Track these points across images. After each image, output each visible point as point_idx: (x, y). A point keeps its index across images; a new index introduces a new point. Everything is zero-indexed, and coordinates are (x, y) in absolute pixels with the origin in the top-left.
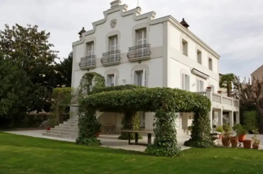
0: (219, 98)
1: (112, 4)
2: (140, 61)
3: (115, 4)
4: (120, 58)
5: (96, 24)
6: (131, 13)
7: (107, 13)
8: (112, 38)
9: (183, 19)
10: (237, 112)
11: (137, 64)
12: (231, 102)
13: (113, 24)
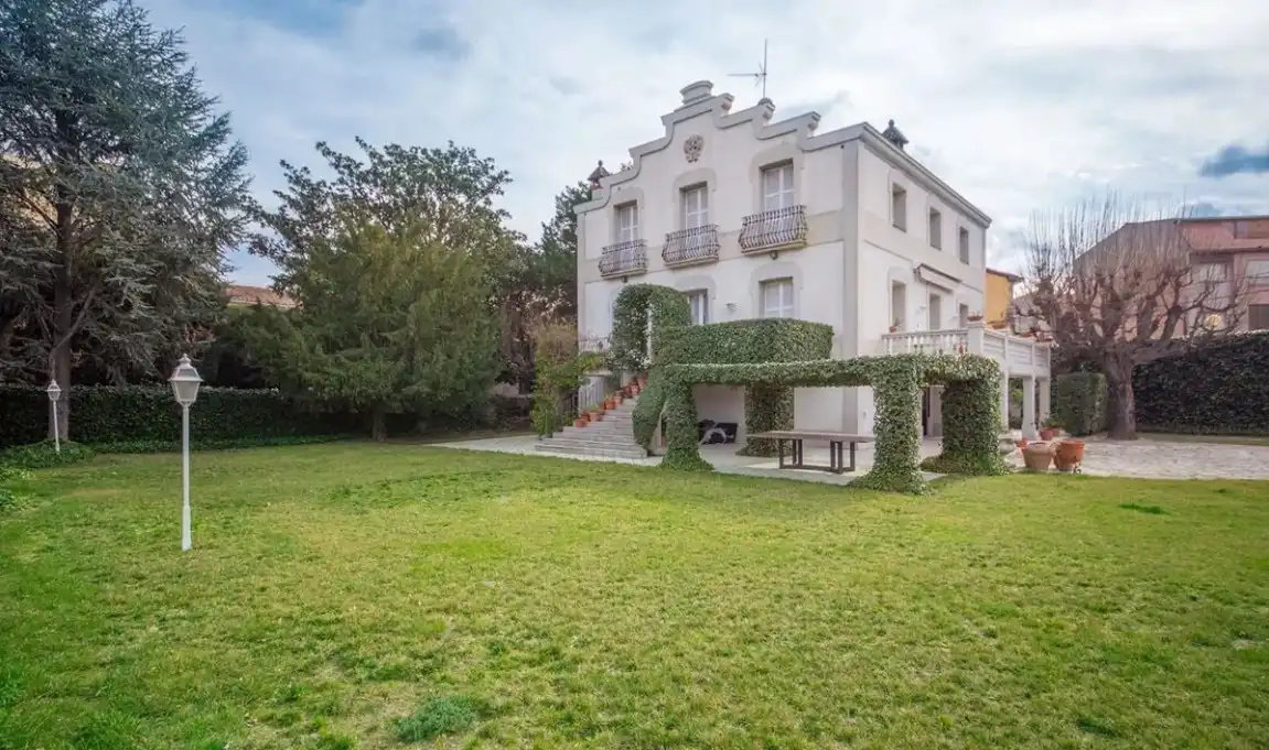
0: (1000, 344)
1: (684, 92)
2: (775, 254)
3: (694, 94)
4: (717, 245)
5: (642, 153)
6: (745, 119)
7: (672, 121)
8: (692, 191)
9: (891, 123)
10: (1044, 379)
11: (767, 261)
12: (1027, 351)
13: (693, 151)
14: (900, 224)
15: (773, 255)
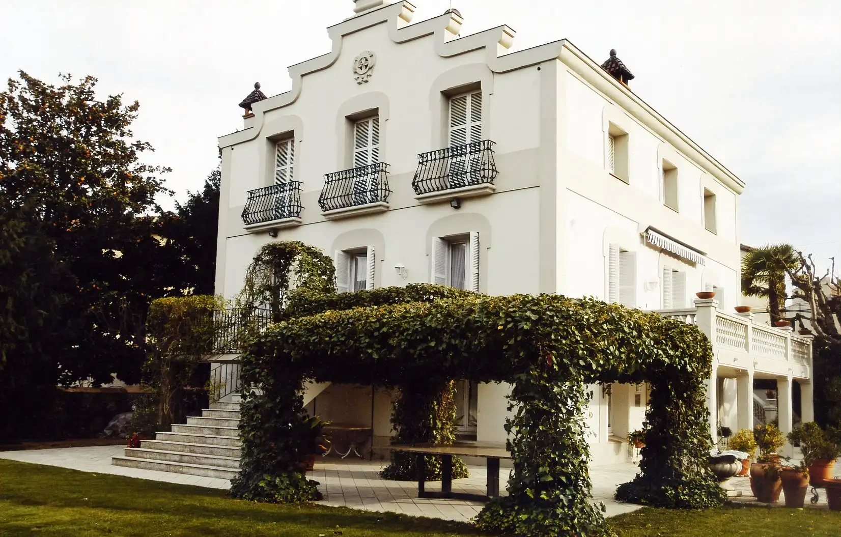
0: (741, 333)
3: (368, 2)
4: (387, 190)
5: (302, 72)
6: (426, 32)
7: (342, 33)
8: (361, 121)
9: (613, 53)
10: (805, 381)
11: (447, 211)
12: (781, 344)
13: (364, 70)
14: (621, 175)
15: (454, 203)
